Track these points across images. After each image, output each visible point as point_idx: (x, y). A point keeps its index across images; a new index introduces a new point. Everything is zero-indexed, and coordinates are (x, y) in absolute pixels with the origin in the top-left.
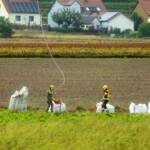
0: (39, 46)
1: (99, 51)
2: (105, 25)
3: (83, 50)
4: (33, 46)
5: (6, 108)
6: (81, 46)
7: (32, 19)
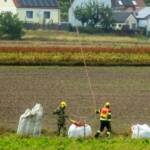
0: (57, 50)
1: (135, 57)
2: (143, 23)
3: (114, 57)
4: (49, 51)
5: (14, 132)
6: (111, 51)
7: (47, 15)
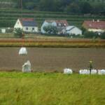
1: (65, 44)
2: (68, 32)
3: (58, 44)
6: (57, 42)
